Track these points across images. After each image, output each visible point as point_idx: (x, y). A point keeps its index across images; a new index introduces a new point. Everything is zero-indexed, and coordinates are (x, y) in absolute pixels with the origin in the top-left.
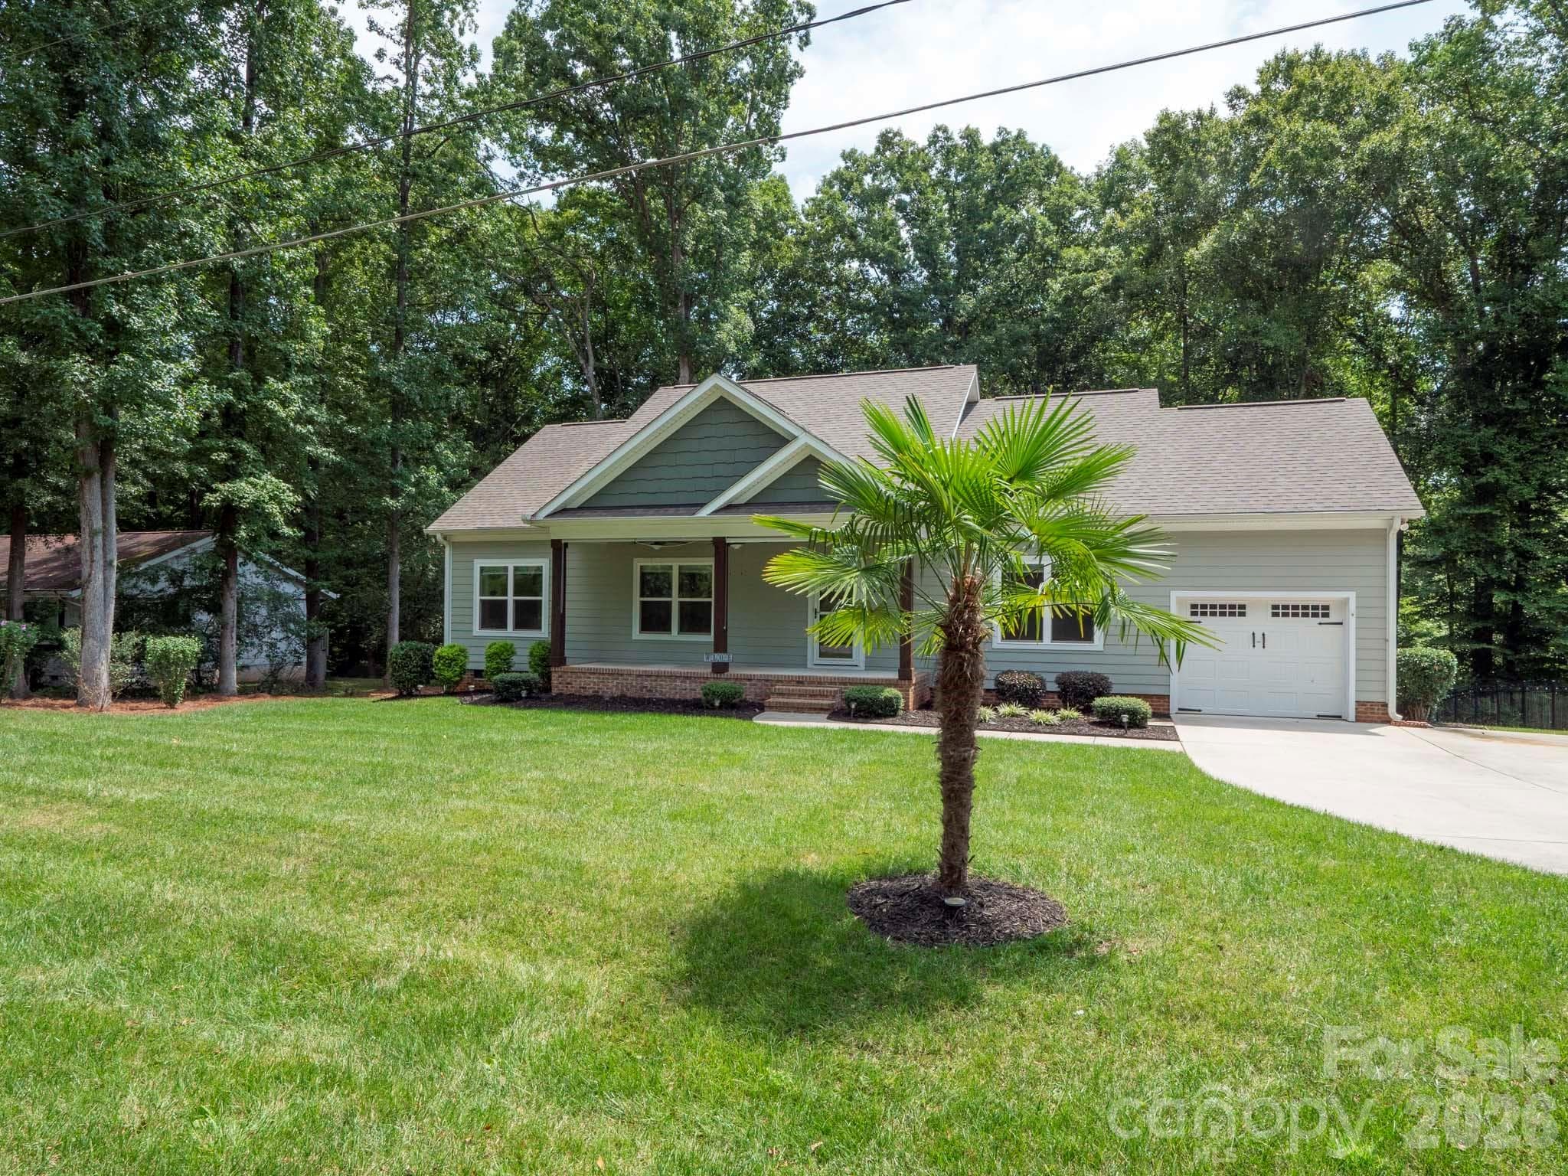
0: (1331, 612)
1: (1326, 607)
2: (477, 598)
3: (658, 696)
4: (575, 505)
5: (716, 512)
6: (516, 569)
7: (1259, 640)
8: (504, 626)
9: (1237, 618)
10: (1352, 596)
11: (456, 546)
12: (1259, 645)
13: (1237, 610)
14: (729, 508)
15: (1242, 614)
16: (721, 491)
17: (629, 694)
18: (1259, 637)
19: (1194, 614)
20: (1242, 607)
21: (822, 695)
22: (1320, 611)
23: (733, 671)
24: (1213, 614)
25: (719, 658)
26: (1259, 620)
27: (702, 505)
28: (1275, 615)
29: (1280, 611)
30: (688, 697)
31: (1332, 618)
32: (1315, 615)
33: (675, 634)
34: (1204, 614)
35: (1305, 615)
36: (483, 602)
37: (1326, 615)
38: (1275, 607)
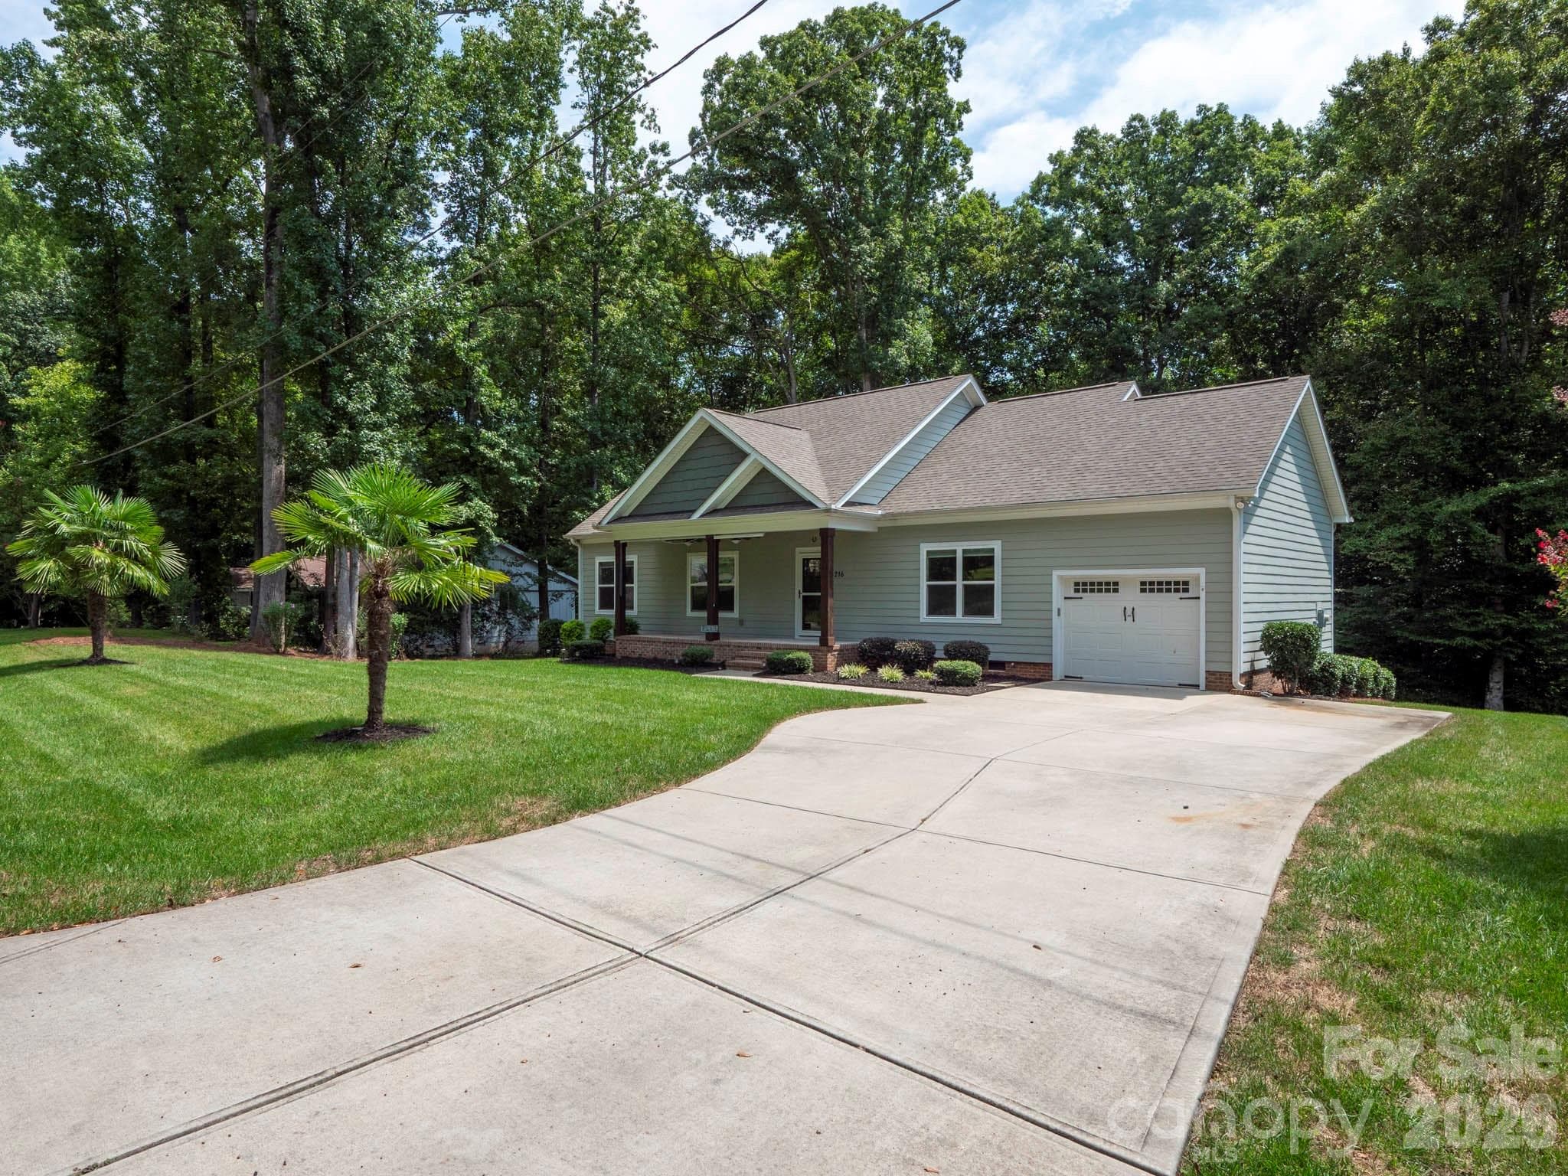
0: (1189, 587)
1: (1186, 583)
2: (597, 586)
4: (627, 513)
5: (703, 516)
7: (1129, 614)
8: (611, 606)
9: (1111, 594)
10: (1201, 572)
11: (584, 546)
12: (1129, 619)
13: (1112, 587)
14: (713, 512)
15: (1116, 591)
16: (705, 500)
18: (1129, 612)
19: (1077, 591)
20: (1116, 584)
22: (1181, 587)
23: (723, 640)
24: (1092, 591)
25: (713, 629)
26: (1129, 596)
27: (693, 511)
28: (1143, 591)
29: (1147, 587)
31: (1192, 593)
32: (1177, 591)
34: (1085, 591)
35: (1168, 590)
36: (600, 589)
37: (1186, 590)
38: (1143, 583)
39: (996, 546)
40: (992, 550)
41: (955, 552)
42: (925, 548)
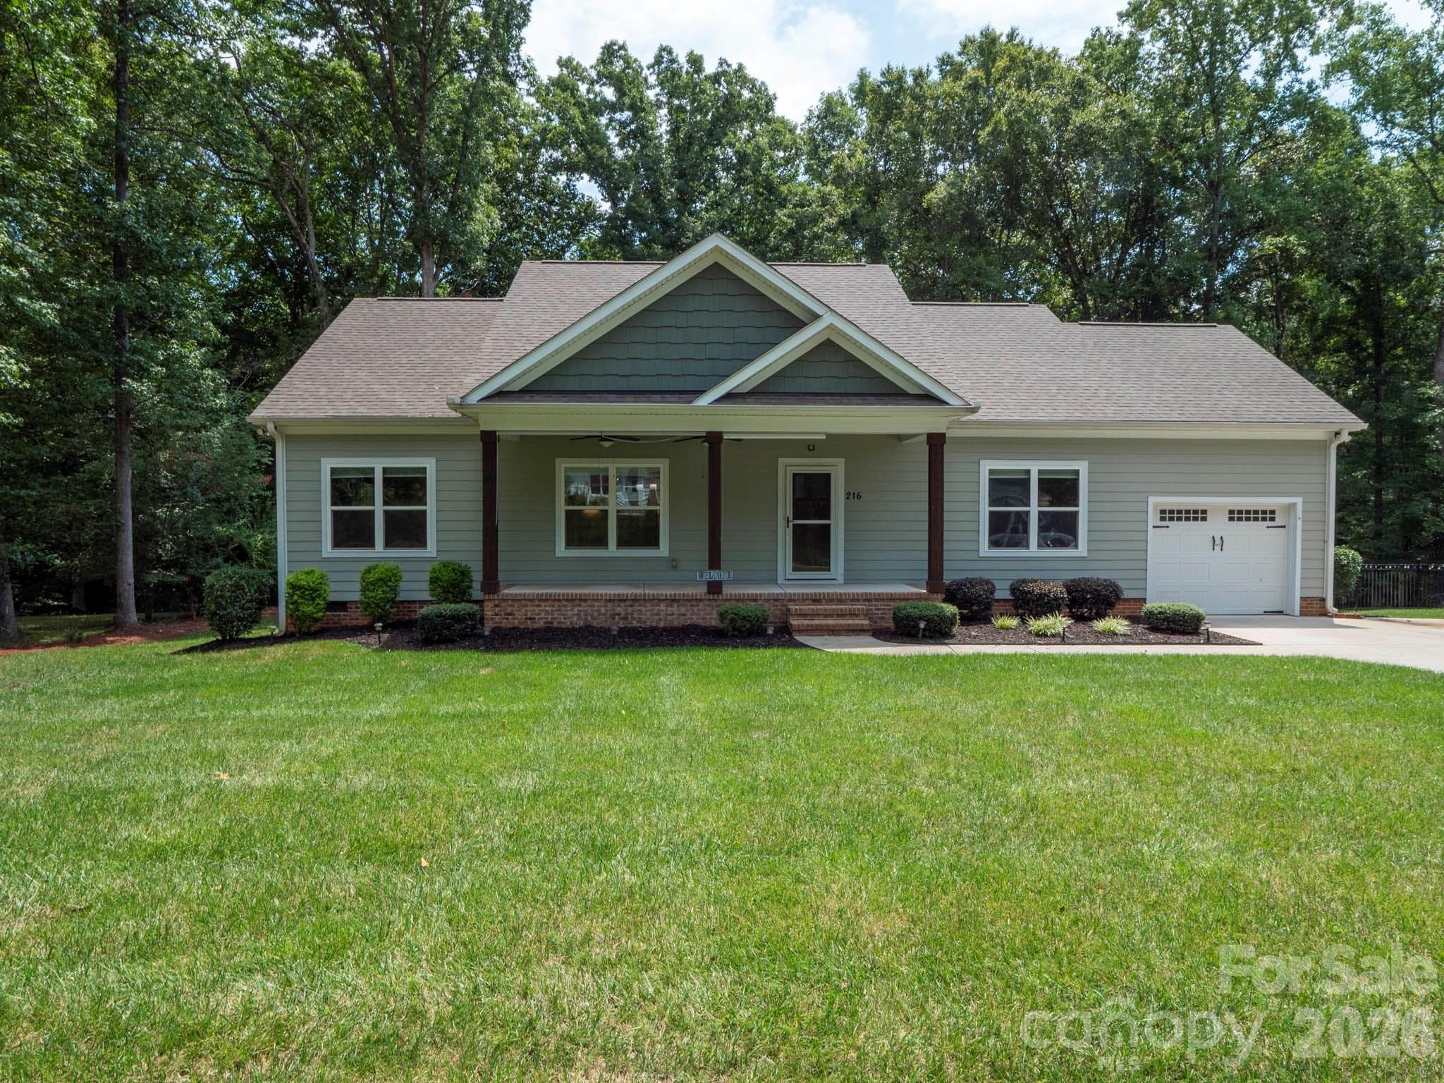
0: (1277, 516)
1: (1273, 512)
2: (327, 509)
3: (635, 624)
4: (517, 387)
5: (718, 401)
6: (385, 470)
7: (1218, 543)
8: (370, 543)
9: (1200, 522)
10: (1299, 501)
12: (1218, 548)
13: (1199, 515)
14: (730, 397)
15: (1204, 519)
16: (725, 376)
17: (595, 624)
18: (1218, 541)
19: (1163, 519)
20: (1204, 512)
21: (853, 615)
22: (1266, 515)
23: (728, 590)
24: (1179, 519)
25: (714, 575)
26: (1218, 525)
27: (700, 392)
28: (1231, 519)
29: (1236, 515)
30: (675, 623)
31: (1278, 522)
32: (1264, 519)
33: (612, 550)
34: (1171, 519)
35: (1256, 519)
36: (335, 513)
37: (1272, 519)
38: (1231, 512)
39: (1082, 467)
40: (1077, 472)
41: (1028, 472)
42: (987, 466)
